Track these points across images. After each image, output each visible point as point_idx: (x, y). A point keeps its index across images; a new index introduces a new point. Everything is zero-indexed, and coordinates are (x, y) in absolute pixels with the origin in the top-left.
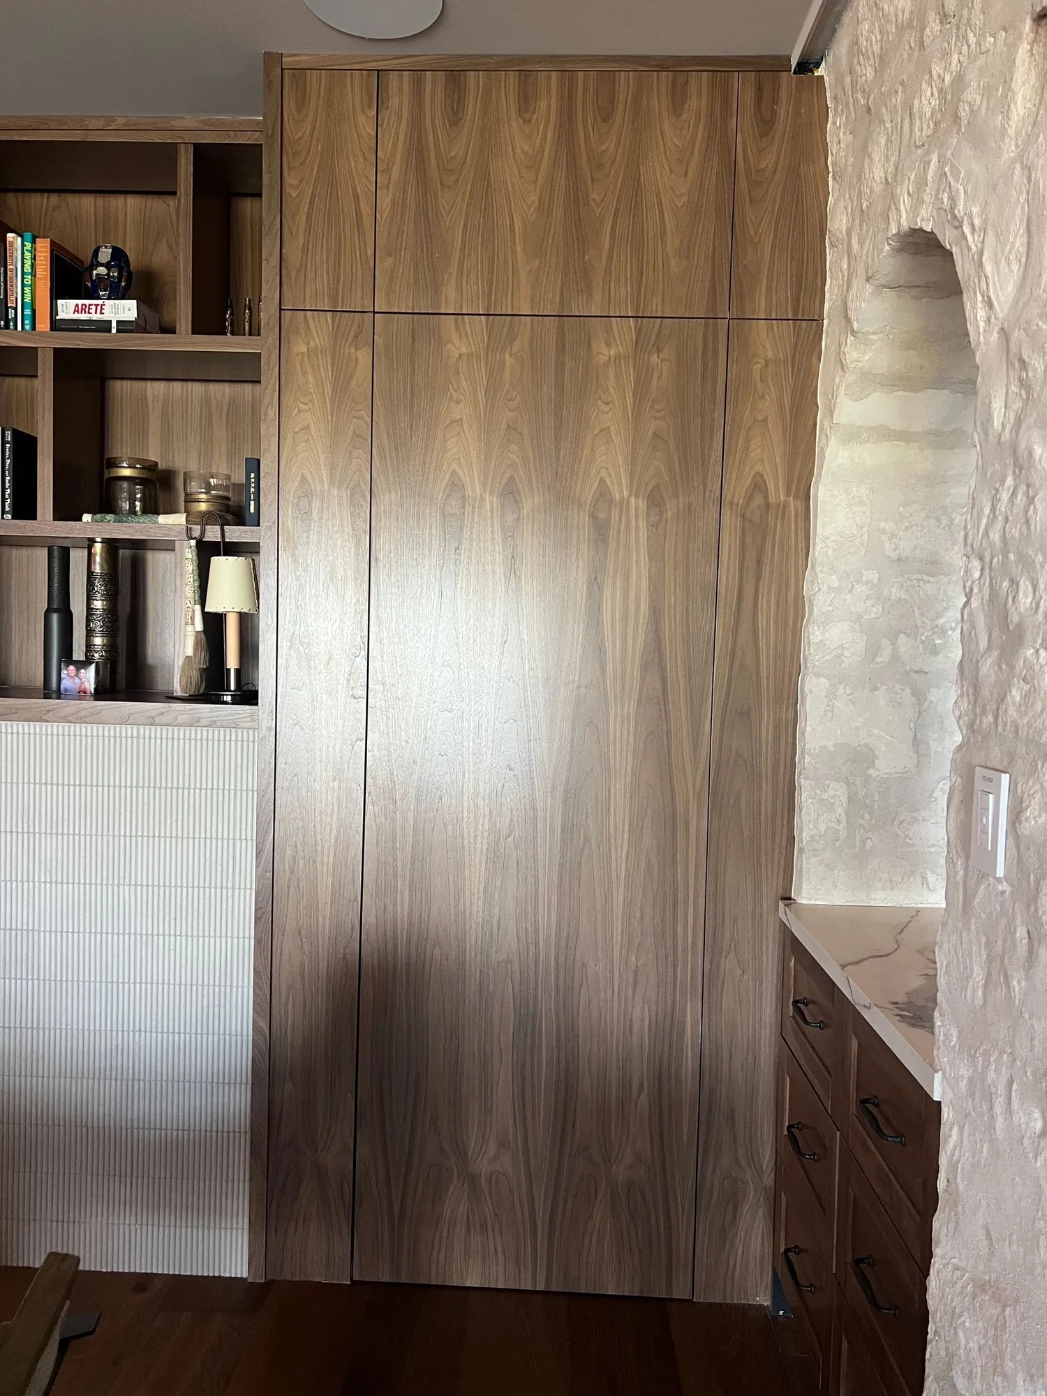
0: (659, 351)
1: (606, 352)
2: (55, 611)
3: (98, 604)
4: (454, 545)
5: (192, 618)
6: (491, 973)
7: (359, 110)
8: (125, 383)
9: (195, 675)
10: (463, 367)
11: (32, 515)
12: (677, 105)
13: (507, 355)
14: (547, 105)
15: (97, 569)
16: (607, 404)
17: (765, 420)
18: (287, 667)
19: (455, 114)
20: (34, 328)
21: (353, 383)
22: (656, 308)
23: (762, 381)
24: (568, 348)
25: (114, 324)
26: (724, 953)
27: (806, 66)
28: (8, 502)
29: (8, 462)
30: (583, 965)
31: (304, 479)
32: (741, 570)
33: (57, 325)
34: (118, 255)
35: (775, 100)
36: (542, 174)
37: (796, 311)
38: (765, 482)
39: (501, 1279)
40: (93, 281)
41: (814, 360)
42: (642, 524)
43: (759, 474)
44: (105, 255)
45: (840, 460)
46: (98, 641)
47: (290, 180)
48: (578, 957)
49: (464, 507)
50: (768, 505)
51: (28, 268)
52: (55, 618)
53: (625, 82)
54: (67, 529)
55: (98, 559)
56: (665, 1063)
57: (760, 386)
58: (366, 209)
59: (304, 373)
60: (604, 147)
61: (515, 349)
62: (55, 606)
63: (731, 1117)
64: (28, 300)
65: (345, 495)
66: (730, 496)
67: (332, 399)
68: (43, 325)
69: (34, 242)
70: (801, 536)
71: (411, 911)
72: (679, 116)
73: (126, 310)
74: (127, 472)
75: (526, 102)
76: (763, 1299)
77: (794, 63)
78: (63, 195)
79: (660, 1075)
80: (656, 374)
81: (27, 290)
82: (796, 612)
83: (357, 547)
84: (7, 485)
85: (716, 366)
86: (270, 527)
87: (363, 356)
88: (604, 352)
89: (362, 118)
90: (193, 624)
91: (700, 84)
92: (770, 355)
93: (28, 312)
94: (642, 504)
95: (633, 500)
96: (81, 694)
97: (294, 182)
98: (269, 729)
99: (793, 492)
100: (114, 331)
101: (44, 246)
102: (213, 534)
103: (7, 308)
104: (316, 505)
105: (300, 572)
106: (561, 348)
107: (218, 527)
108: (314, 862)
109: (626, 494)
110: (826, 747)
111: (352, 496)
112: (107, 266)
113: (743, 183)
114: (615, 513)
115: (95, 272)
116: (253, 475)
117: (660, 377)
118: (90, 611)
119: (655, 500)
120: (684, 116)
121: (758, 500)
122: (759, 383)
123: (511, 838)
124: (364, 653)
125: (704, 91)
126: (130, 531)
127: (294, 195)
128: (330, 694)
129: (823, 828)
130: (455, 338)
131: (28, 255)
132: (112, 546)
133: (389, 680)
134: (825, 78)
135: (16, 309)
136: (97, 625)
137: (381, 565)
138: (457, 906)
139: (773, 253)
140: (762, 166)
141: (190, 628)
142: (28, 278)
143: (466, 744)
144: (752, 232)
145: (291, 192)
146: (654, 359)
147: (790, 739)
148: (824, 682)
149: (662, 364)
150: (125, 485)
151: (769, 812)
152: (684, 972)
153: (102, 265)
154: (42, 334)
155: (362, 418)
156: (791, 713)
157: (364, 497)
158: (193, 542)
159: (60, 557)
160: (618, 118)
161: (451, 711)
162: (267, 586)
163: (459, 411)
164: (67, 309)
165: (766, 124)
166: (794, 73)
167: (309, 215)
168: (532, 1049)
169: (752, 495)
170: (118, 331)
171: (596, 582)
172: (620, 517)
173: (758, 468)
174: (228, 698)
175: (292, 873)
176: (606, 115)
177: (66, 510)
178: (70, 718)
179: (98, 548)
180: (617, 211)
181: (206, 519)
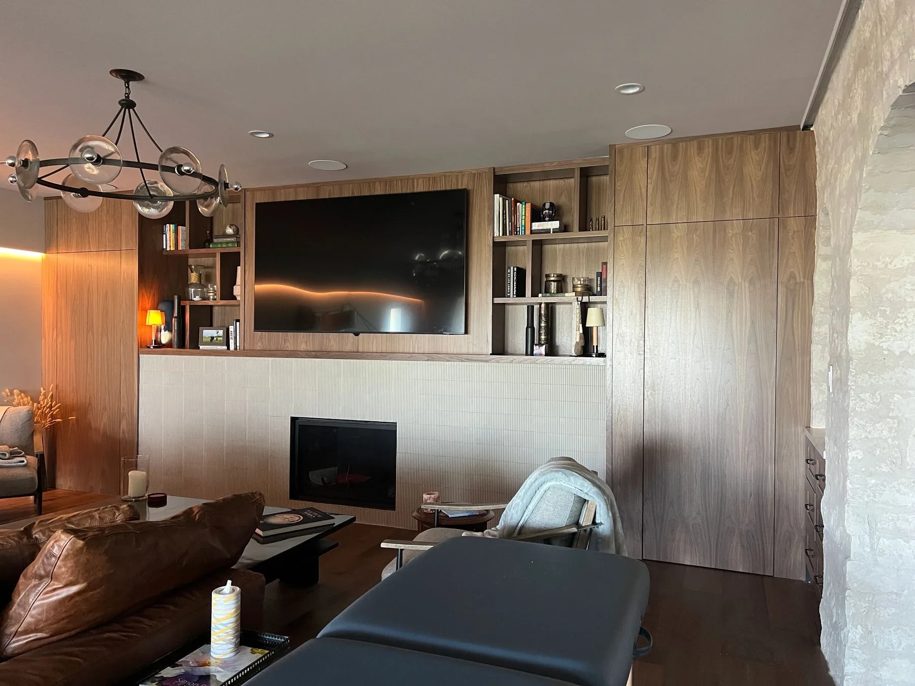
0: (751, 231)
1: (731, 232)
2: (530, 327)
3: (543, 325)
4: (675, 301)
5: (579, 329)
6: (692, 452)
7: (641, 158)
8: (549, 245)
9: (580, 348)
10: (678, 241)
11: (524, 296)
12: (756, 147)
13: (695, 236)
14: (708, 149)
15: (543, 312)
16: (732, 250)
17: (794, 253)
18: (616, 344)
19: (675, 157)
20: (525, 234)
21: (639, 248)
22: (750, 216)
23: (792, 238)
24: (717, 231)
25: (552, 230)
26: (783, 447)
27: (807, 127)
28: (515, 291)
29: (515, 278)
30: (727, 450)
31: (622, 281)
32: (786, 306)
33: (532, 232)
34: (552, 204)
35: (795, 140)
36: (707, 174)
37: (805, 212)
38: (794, 274)
39: (698, 562)
40: (543, 215)
41: (813, 230)
42: (747, 291)
43: (792, 272)
44: (548, 205)
45: (823, 267)
46: (543, 337)
47: (618, 184)
48: (725, 447)
49: (679, 288)
50: (796, 283)
51: (523, 214)
52: (529, 329)
53: (737, 140)
54: (535, 300)
55: (543, 309)
56: (760, 488)
57: (792, 241)
58: (644, 190)
59: (622, 246)
60: (730, 163)
61: (697, 233)
62: (530, 325)
63: (787, 508)
64: (523, 224)
65: (636, 286)
66: (781, 280)
67: (632, 256)
68: (528, 232)
69: (525, 205)
70: (810, 293)
71: (661, 429)
72: (757, 150)
73: (555, 224)
74: (552, 279)
75: (700, 149)
76: (803, 579)
77: (801, 128)
78: (528, 182)
79: (758, 492)
80: (751, 239)
81: (523, 221)
82: (809, 322)
83: (641, 302)
84: (515, 285)
85: (774, 235)
86: (610, 298)
87: (643, 240)
88: (730, 233)
89: (642, 162)
90: (579, 331)
91: (765, 138)
92: (795, 229)
93: (523, 228)
94: (747, 284)
95: (743, 283)
96: (541, 355)
97: (619, 184)
98: (610, 365)
99: (806, 277)
100: (552, 232)
101: (529, 205)
102: (586, 299)
103: (517, 227)
104: (626, 289)
105: (621, 312)
106: (715, 232)
107: (588, 297)
108: (626, 411)
109: (740, 281)
110: (821, 370)
111: (639, 286)
112: (549, 209)
113: (782, 170)
114: (736, 288)
115: (544, 212)
116: (599, 278)
117: (752, 240)
118: (540, 327)
119: (751, 282)
120: (759, 150)
121: (792, 281)
122: (791, 240)
123: (698, 404)
124: (643, 339)
125: (767, 140)
126: (557, 299)
127: (619, 189)
128: (631, 353)
129: (821, 400)
130: (675, 231)
131: (523, 209)
132: (547, 304)
133: (652, 348)
134: (815, 132)
135: (519, 228)
136: (543, 332)
137: (649, 309)
138: (679, 428)
139: (795, 193)
140: (790, 164)
141: (578, 332)
142: (524, 217)
143: (681, 370)
144: (787, 187)
145: (618, 188)
146: (750, 233)
147: (808, 368)
148: (820, 347)
149: (753, 235)
150: (553, 283)
151: (800, 395)
152: (767, 452)
153: (547, 209)
154: (528, 235)
155: (642, 260)
156: (808, 358)
157: (643, 286)
158: (579, 303)
159: (530, 309)
160: (734, 152)
161: (675, 359)
162: (609, 317)
163: (676, 255)
164: (536, 226)
165: (791, 149)
166: (803, 130)
167: (624, 195)
168: (708, 479)
169: (790, 280)
170: (553, 232)
171: (729, 312)
172: (738, 289)
173: (792, 270)
174: (594, 356)
175: (618, 414)
176: (730, 153)
177: (534, 295)
178: (544, 362)
179: (543, 305)
180: (735, 184)
181: (583, 295)
